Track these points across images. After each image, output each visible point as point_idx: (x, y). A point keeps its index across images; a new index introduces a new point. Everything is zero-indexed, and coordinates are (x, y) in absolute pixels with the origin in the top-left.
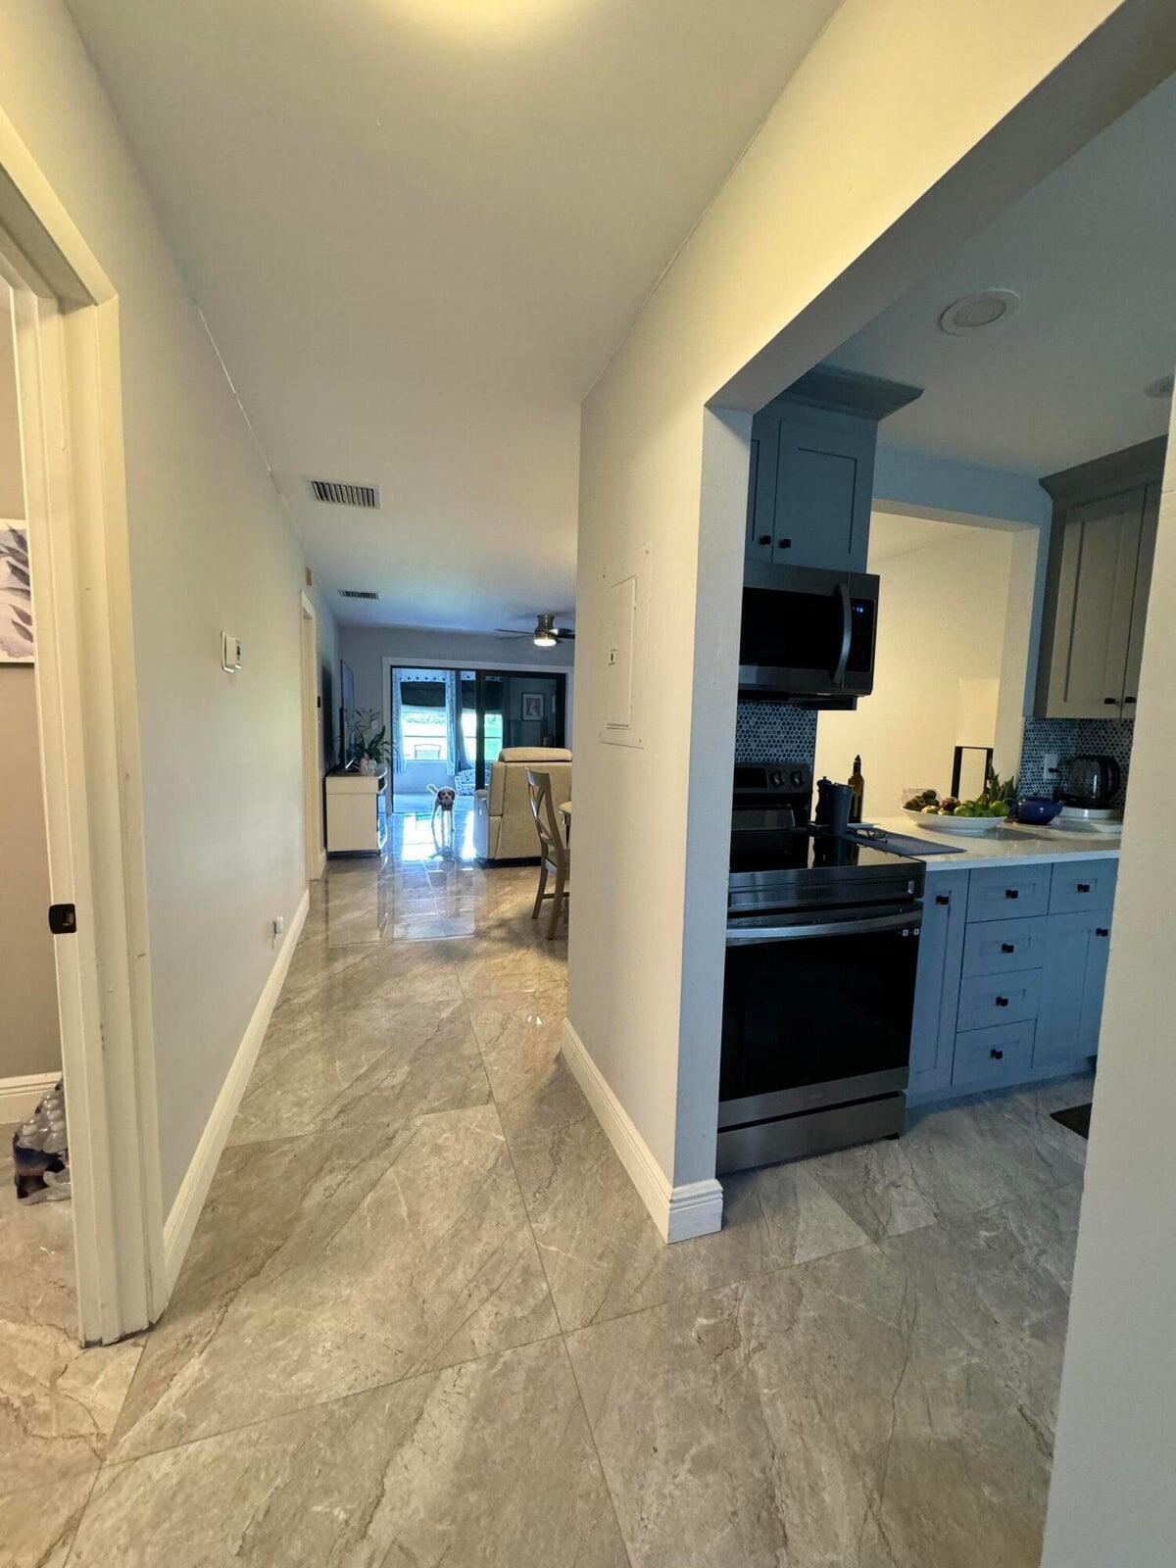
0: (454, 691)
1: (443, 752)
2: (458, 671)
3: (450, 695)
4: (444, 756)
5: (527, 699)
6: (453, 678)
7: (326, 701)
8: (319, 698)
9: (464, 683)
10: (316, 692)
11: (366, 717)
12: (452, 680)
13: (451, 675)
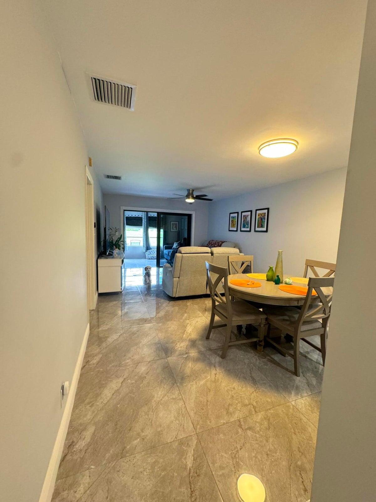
0: (146, 220)
1: (140, 243)
2: (147, 212)
3: (144, 221)
4: (142, 244)
5: (172, 224)
6: (145, 215)
7: (98, 225)
8: (95, 223)
9: (149, 217)
10: (93, 220)
11: (114, 230)
12: (145, 216)
13: (145, 214)
